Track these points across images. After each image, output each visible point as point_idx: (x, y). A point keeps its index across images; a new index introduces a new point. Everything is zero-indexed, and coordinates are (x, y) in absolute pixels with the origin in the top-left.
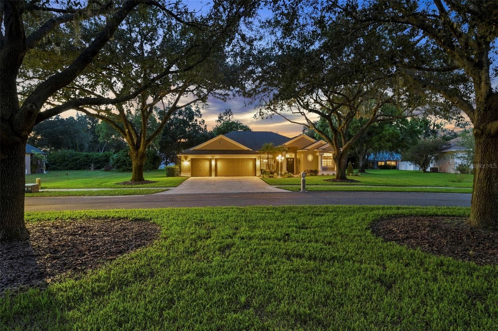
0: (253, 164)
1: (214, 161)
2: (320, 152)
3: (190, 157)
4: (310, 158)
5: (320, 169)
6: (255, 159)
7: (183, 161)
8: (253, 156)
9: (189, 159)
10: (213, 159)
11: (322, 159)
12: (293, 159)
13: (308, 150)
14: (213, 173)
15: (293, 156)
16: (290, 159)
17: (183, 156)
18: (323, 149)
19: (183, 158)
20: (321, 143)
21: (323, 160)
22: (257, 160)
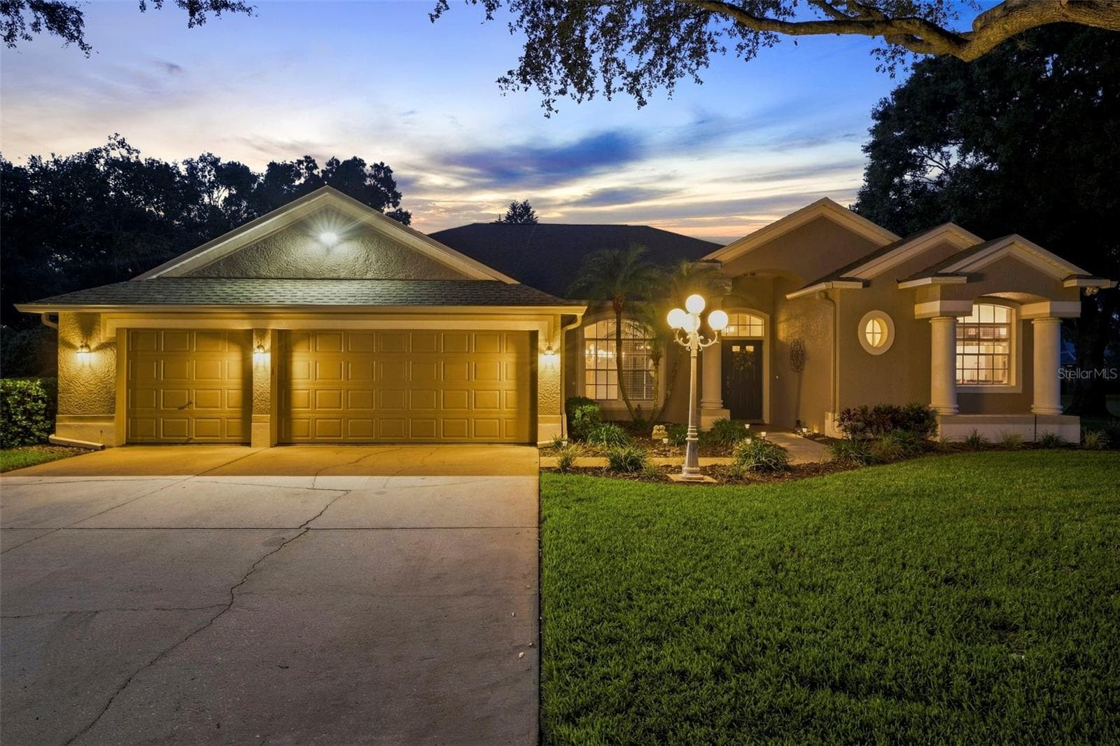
0: (519, 366)
1: (268, 344)
2: (948, 293)
3: (113, 321)
4: (875, 332)
5: (940, 400)
6: (534, 335)
7: (71, 346)
8: (521, 320)
9: (107, 331)
10: (262, 333)
11: (953, 341)
12: (757, 343)
13: (867, 284)
14: (262, 427)
15: (756, 327)
16: (743, 342)
17: (66, 315)
18: (973, 277)
19: (69, 331)
20: (945, 246)
21: (959, 349)
22: (542, 344)
